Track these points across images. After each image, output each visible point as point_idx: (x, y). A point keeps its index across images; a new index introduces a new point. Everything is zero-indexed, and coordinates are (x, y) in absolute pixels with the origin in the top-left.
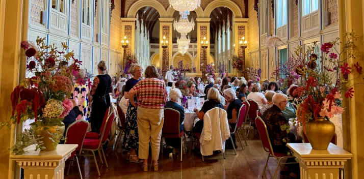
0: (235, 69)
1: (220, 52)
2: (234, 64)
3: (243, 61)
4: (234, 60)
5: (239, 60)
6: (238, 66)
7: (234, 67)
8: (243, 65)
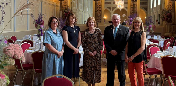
0: (164, 22)
1: (151, 7)
2: (164, 17)
3: (173, 14)
4: (163, 13)
5: (169, 13)
6: (167, 19)
7: (163, 20)
8: (172, 18)
